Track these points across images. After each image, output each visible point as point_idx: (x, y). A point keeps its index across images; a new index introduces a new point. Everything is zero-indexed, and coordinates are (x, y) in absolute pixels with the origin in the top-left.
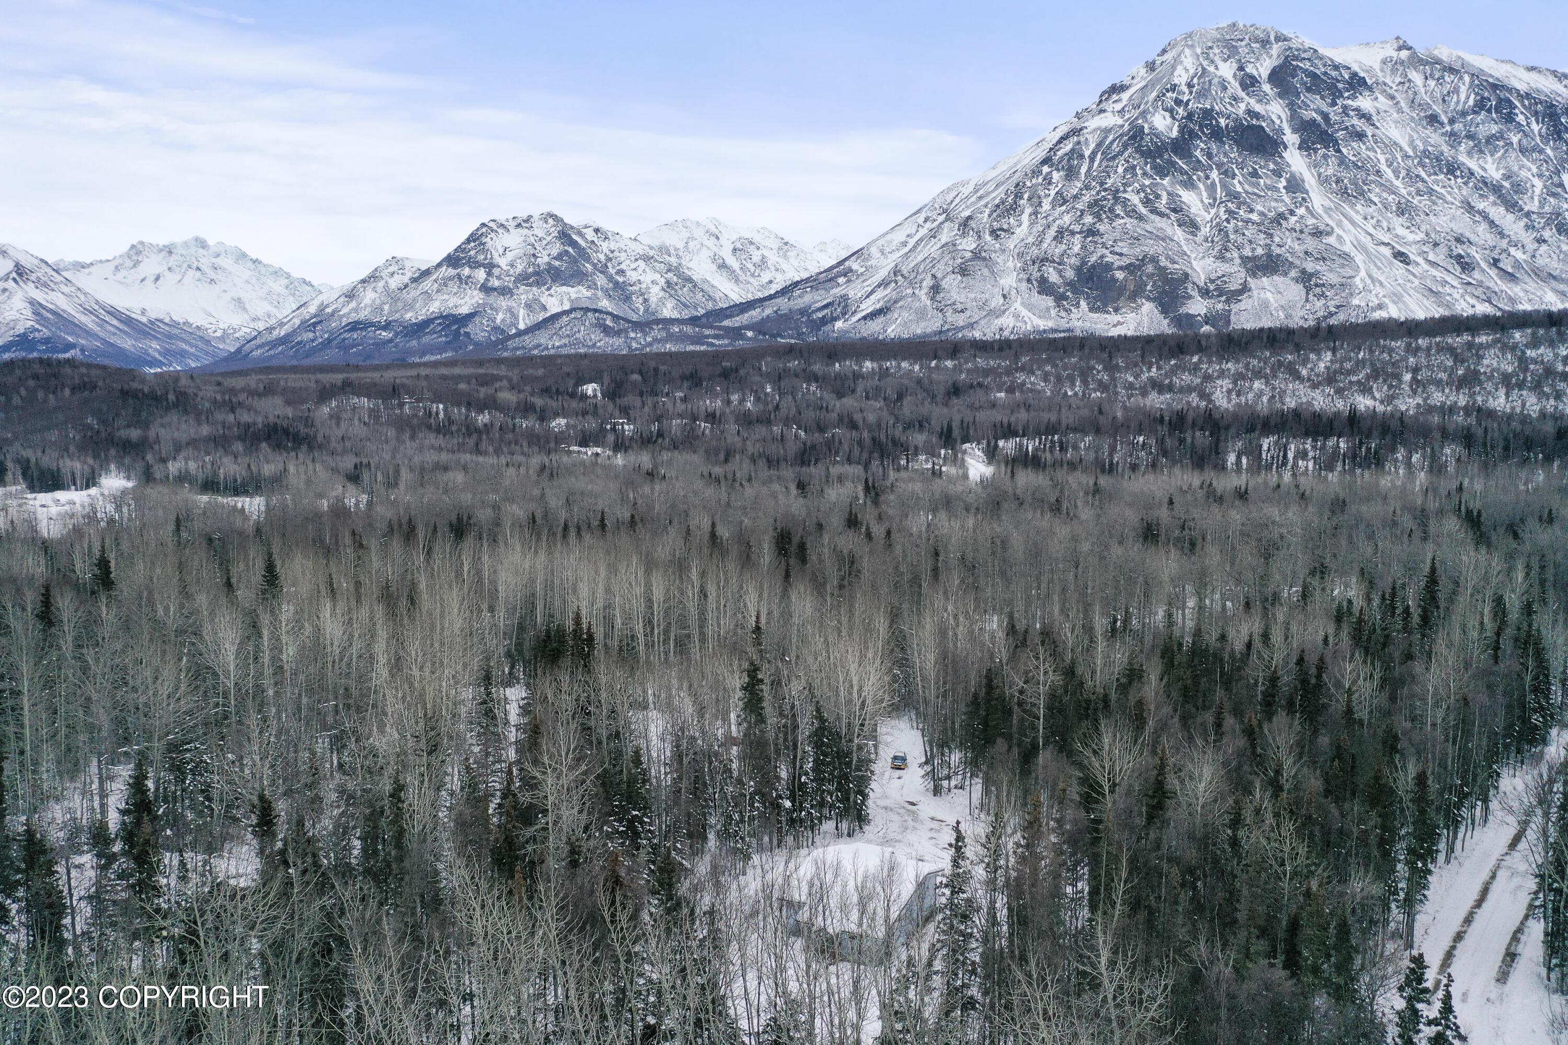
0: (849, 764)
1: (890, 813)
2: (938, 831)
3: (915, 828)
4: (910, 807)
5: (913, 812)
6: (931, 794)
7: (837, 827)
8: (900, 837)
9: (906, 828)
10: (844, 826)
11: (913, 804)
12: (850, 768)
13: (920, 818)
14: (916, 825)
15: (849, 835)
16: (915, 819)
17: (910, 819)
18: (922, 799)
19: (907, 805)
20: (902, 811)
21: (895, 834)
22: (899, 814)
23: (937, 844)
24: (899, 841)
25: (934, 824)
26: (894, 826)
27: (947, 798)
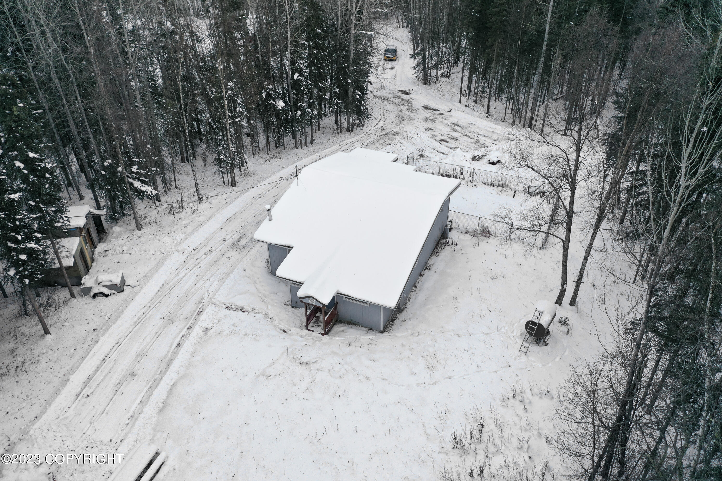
0: (346, 58)
1: (386, 103)
2: (433, 121)
3: (411, 119)
4: (404, 96)
5: (407, 102)
6: (420, 83)
7: (336, 122)
8: (397, 129)
9: (403, 119)
10: (344, 120)
11: (405, 93)
12: (348, 61)
13: (414, 107)
14: (412, 115)
15: (349, 130)
16: (410, 109)
17: (405, 108)
18: (415, 88)
19: (400, 94)
20: (397, 100)
21: (393, 126)
22: (394, 103)
23: (434, 136)
24: (397, 134)
25: (427, 114)
26: (391, 117)
27: (436, 86)
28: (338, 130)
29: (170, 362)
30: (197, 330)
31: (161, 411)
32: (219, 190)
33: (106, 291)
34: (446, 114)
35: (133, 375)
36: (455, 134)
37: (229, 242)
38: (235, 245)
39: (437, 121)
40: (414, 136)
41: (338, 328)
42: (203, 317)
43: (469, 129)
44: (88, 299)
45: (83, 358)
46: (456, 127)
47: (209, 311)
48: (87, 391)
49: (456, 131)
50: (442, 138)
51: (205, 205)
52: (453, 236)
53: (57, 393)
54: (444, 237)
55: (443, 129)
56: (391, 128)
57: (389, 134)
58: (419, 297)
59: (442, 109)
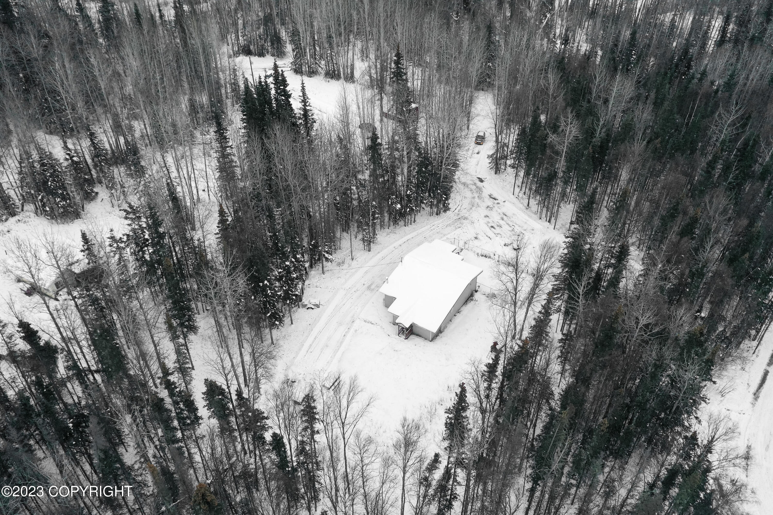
1: (466, 189)
2: (492, 209)
3: (478, 206)
4: (479, 184)
8: (467, 215)
9: (473, 205)
11: (481, 180)
13: (483, 195)
14: (480, 202)
16: (480, 197)
17: (477, 196)
18: (488, 176)
19: (477, 182)
21: (465, 211)
22: (471, 190)
23: (489, 222)
24: (466, 218)
25: (489, 202)
26: (466, 203)
27: (503, 176)
29: (342, 343)
30: (352, 330)
31: (339, 361)
32: (362, 252)
33: (313, 307)
34: (502, 203)
35: (327, 346)
36: (502, 222)
37: (366, 286)
38: (369, 288)
39: (494, 209)
40: (476, 221)
41: (412, 337)
42: (355, 324)
43: (512, 219)
44: (305, 309)
45: (307, 337)
46: (504, 217)
47: (357, 322)
48: (310, 350)
49: (503, 219)
50: (493, 225)
51: (355, 262)
52: (477, 296)
53: (300, 349)
54: (472, 295)
55: (495, 217)
56: (464, 213)
57: (461, 219)
58: (451, 327)
59: (501, 199)
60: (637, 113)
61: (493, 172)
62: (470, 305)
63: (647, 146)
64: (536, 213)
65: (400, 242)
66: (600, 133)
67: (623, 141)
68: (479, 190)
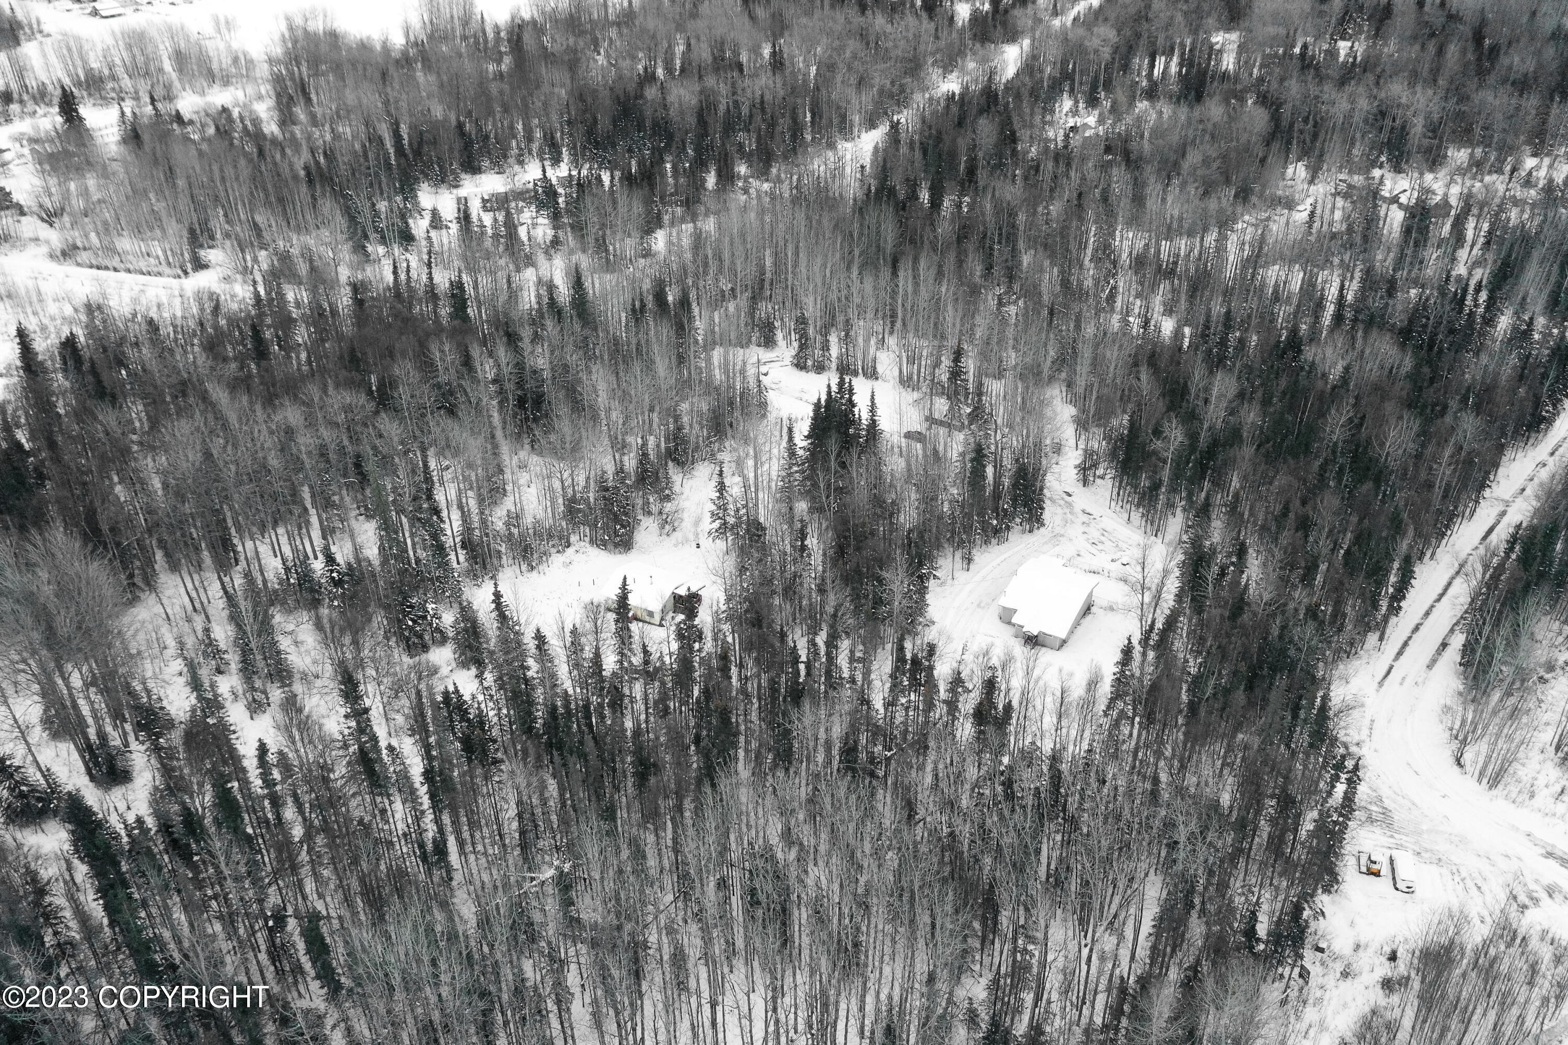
21: (1062, 528)
22: (1061, 506)
23: (1088, 539)
24: (1063, 535)
25: (1085, 518)
26: (1058, 520)
27: (1092, 489)
28: (1024, 532)
32: (963, 571)
34: (1098, 519)
36: (1103, 539)
38: (979, 606)
39: (1091, 525)
40: (1074, 538)
41: (1039, 646)
43: (1114, 535)
46: (1105, 533)
49: (1103, 535)
50: (1094, 541)
51: (958, 581)
52: (1093, 609)
54: (1089, 609)
55: (1095, 534)
56: (1058, 530)
57: (1057, 536)
58: (1074, 638)
59: (1096, 514)
60: (1242, 413)
61: (1081, 484)
62: (1089, 618)
63: (1257, 449)
64: (1139, 527)
65: (998, 560)
66: (1204, 438)
67: (1231, 446)
68: (1069, 505)
